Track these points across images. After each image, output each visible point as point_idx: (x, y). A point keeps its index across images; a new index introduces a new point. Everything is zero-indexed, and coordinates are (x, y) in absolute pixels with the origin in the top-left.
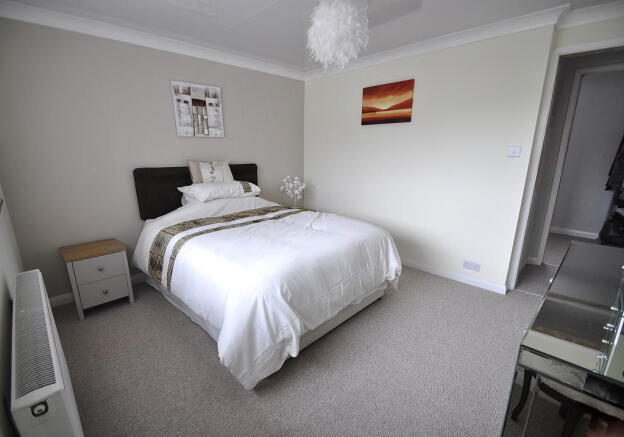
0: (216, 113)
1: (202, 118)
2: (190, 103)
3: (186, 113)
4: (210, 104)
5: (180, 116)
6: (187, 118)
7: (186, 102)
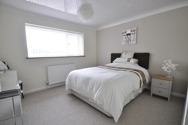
0: (134, 36)
1: (129, 39)
2: (126, 35)
3: (124, 38)
4: (132, 34)
5: (123, 40)
6: (125, 40)
7: (125, 35)
